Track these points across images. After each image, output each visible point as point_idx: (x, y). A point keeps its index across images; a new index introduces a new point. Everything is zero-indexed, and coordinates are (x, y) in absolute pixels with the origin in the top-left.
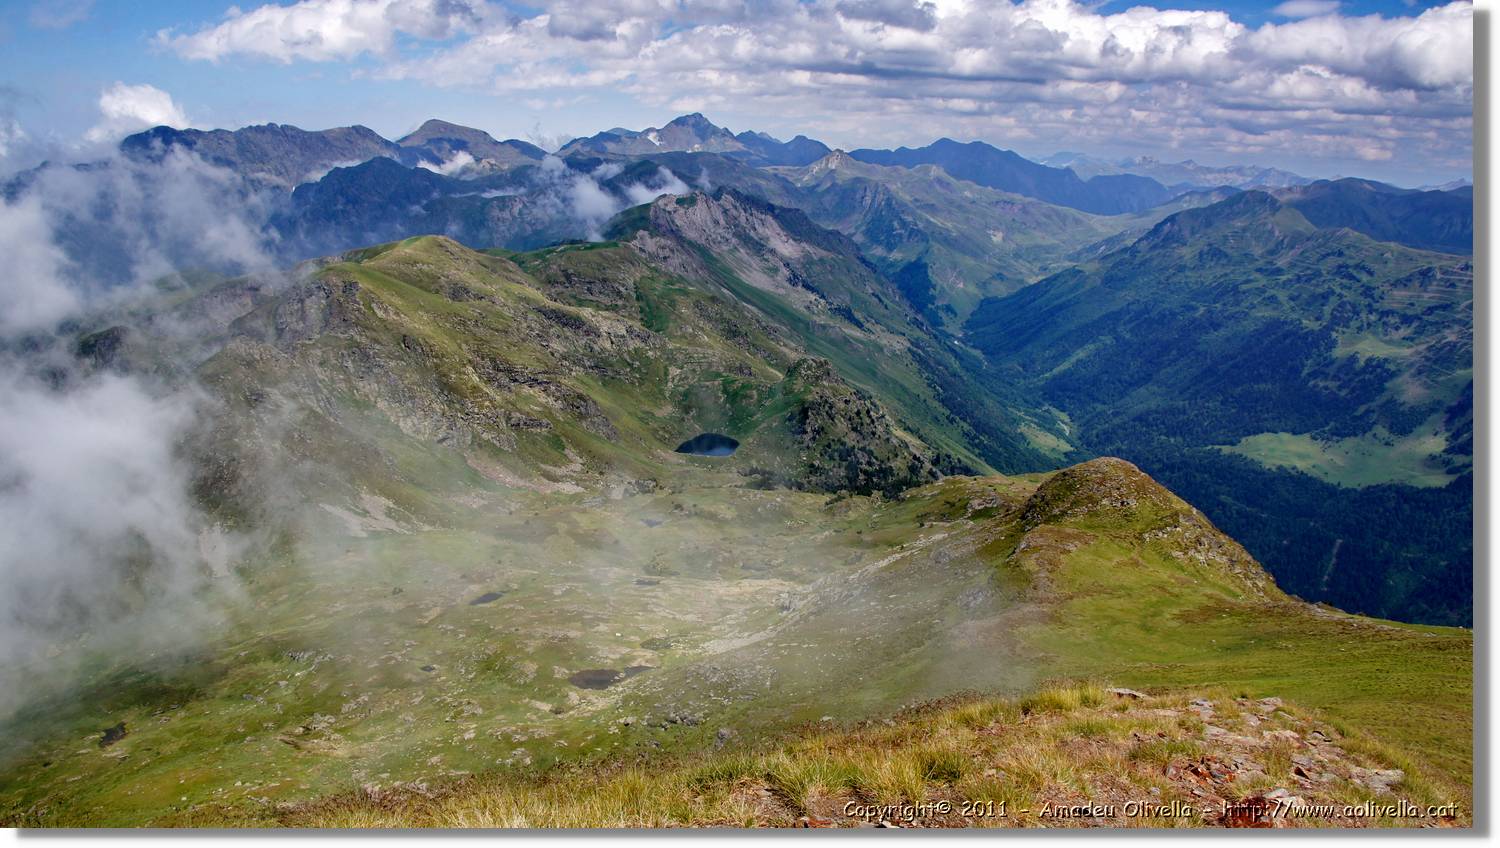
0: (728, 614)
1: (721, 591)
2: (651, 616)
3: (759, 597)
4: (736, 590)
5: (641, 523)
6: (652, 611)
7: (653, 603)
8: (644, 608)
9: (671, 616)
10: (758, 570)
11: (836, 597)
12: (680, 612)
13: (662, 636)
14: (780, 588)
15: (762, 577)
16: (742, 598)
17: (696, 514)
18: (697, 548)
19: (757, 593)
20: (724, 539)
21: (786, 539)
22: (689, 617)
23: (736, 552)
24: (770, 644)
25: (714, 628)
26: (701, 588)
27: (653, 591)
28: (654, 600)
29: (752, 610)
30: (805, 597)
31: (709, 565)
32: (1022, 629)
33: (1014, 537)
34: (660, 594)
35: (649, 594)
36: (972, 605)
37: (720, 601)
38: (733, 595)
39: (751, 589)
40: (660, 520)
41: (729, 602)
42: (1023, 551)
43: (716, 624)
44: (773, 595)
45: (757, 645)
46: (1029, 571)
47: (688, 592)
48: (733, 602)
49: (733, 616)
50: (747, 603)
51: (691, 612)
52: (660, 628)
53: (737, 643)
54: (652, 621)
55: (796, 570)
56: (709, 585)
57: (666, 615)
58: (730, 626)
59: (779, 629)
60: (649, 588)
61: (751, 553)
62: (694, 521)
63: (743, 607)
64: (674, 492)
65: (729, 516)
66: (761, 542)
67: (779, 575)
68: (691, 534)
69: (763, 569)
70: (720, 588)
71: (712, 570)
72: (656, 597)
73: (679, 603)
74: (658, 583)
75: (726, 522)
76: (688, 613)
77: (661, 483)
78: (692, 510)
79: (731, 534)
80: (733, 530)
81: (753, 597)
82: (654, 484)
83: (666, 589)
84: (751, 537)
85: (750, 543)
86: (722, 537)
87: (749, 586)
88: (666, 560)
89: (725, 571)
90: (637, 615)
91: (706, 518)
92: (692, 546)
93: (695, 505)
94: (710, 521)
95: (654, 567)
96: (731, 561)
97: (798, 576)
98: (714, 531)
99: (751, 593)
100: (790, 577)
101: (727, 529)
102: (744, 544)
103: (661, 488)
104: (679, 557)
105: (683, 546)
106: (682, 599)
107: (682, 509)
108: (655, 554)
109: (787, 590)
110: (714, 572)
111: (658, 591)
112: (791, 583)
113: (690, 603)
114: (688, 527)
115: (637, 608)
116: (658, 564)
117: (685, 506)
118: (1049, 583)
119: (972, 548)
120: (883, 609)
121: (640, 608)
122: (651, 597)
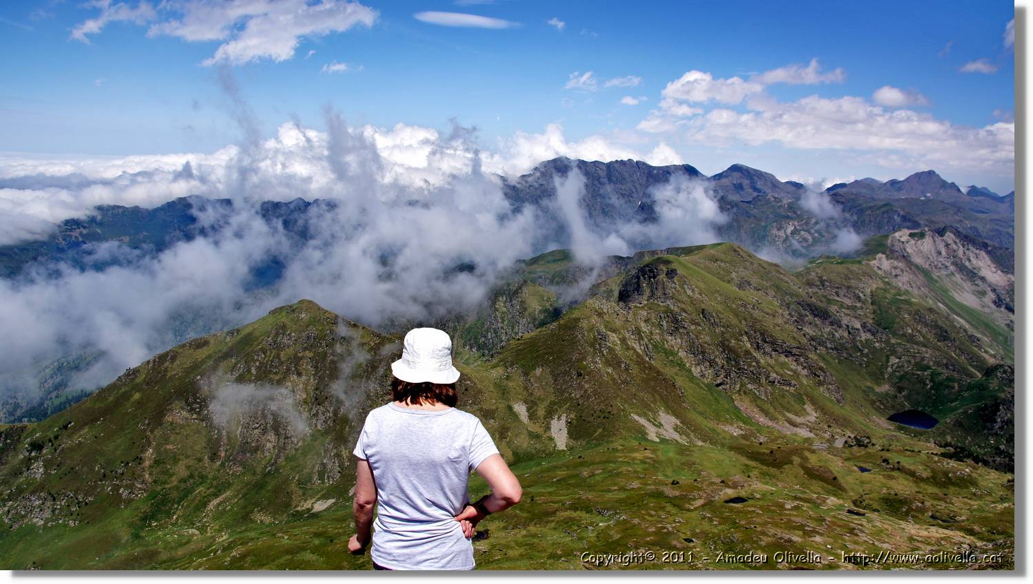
0: (917, 550)
1: (913, 532)
2: (856, 538)
3: (943, 542)
4: (925, 533)
5: (856, 468)
6: (857, 535)
7: (859, 529)
8: (852, 531)
9: (871, 542)
10: (944, 521)
12: (878, 540)
14: (962, 540)
15: (946, 528)
16: (929, 540)
17: (899, 469)
18: (896, 495)
19: (942, 539)
20: (918, 492)
21: (969, 501)
23: (928, 504)
26: (897, 526)
27: (860, 520)
28: (860, 527)
31: (904, 510)
34: (864, 524)
35: (856, 522)
37: (911, 539)
38: (921, 537)
39: (938, 535)
40: (870, 468)
41: (918, 541)
44: (955, 544)
47: (886, 526)
48: (922, 542)
50: (933, 545)
51: (888, 542)
52: (862, 549)
54: (856, 543)
55: (976, 528)
56: (903, 524)
57: (867, 540)
60: (856, 517)
61: (939, 507)
62: (896, 474)
63: (929, 548)
64: (883, 450)
65: (925, 475)
66: (948, 500)
67: (961, 529)
68: (892, 483)
69: (948, 521)
70: (912, 528)
71: (907, 514)
72: (861, 525)
73: (878, 533)
74: (864, 515)
75: (922, 479)
76: (885, 542)
77: (874, 441)
78: (896, 465)
79: (925, 489)
80: (927, 487)
81: (939, 541)
82: (868, 441)
83: (869, 521)
84: (941, 495)
85: (940, 499)
86: (917, 490)
87: (936, 532)
88: (870, 499)
89: (917, 517)
90: (845, 535)
91: (906, 473)
92: (892, 492)
93: (898, 463)
94: (908, 476)
95: (861, 502)
96: (922, 510)
97: (978, 533)
98: (911, 484)
99: (937, 538)
100: (971, 532)
101: (922, 485)
102: (935, 499)
103: (873, 445)
104: (880, 499)
105: (885, 490)
106: (882, 531)
107: (888, 463)
108: (863, 493)
109: (968, 542)
110: (908, 516)
111: (864, 521)
112: (972, 537)
113: (887, 535)
114: (891, 478)
115: (845, 530)
116: (864, 501)
117: (890, 461)
121: (848, 531)
122: (858, 524)
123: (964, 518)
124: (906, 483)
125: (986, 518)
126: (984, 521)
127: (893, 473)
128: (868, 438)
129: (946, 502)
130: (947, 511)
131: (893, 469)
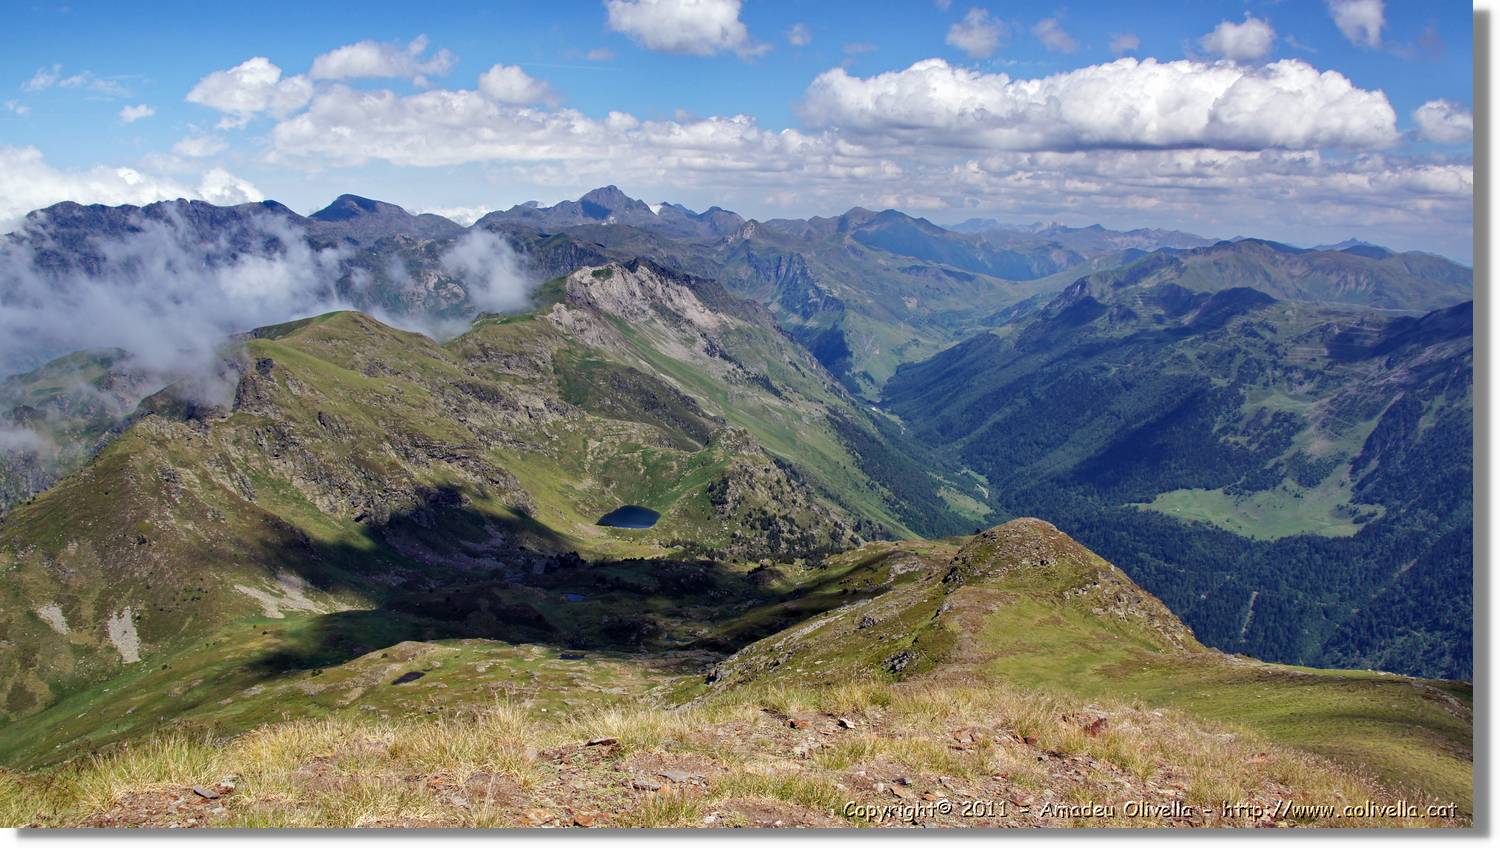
0: (655, 685)
1: (647, 664)
2: (577, 690)
3: (684, 668)
4: (661, 662)
6: (577, 686)
7: (579, 678)
8: (570, 682)
9: (597, 690)
10: (683, 641)
11: (762, 665)
12: (605, 686)
14: (705, 659)
15: (687, 648)
16: (668, 669)
17: (619, 587)
18: (620, 621)
19: (682, 664)
21: (709, 609)
22: (615, 691)
23: (660, 624)
25: (641, 701)
27: (579, 665)
28: (580, 674)
29: (678, 681)
30: (731, 666)
31: (633, 638)
33: (936, 600)
34: (585, 668)
35: (575, 668)
36: (897, 668)
37: (646, 673)
38: (658, 667)
39: (677, 661)
41: (655, 674)
42: (946, 613)
43: (642, 697)
44: (699, 665)
46: (953, 632)
47: (613, 665)
48: (659, 674)
49: (659, 688)
50: (673, 674)
51: (618, 686)
54: (577, 696)
55: (721, 640)
56: (634, 657)
57: (591, 688)
58: (657, 698)
60: (573, 662)
61: (675, 625)
62: (615, 594)
63: (669, 679)
64: (596, 566)
65: (652, 588)
66: (684, 613)
67: (705, 645)
68: (614, 607)
69: (689, 639)
70: (645, 660)
71: (637, 642)
72: (581, 671)
73: (604, 676)
75: (648, 593)
76: (613, 686)
77: (583, 557)
78: (615, 583)
79: (655, 606)
80: (657, 602)
81: (679, 668)
82: (576, 558)
83: (591, 663)
84: (675, 608)
85: (674, 615)
86: (645, 609)
88: (590, 634)
89: (650, 643)
90: (562, 689)
92: (616, 619)
93: (618, 578)
94: (632, 594)
95: (578, 641)
96: (655, 634)
97: (725, 646)
98: (636, 603)
99: (677, 664)
101: (650, 600)
102: (668, 616)
103: (583, 562)
104: (602, 631)
105: (606, 619)
106: (608, 673)
107: (605, 582)
108: (579, 629)
109: (713, 659)
110: (639, 644)
111: (583, 665)
112: (717, 653)
113: (616, 676)
114: (612, 600)
115: (561, 683)
116: (582, 638)
117: (607, 579)
118: (972, 643)
119: (896, 612)
120: (810, 675)
121: (565, 683)
122: (577, 671)
123: (705, 631)
124: (630, 603)
127: (613, 594)
128: (576, 554)
129: (683, 616)
130: (685, 627)
131: (612, 589)
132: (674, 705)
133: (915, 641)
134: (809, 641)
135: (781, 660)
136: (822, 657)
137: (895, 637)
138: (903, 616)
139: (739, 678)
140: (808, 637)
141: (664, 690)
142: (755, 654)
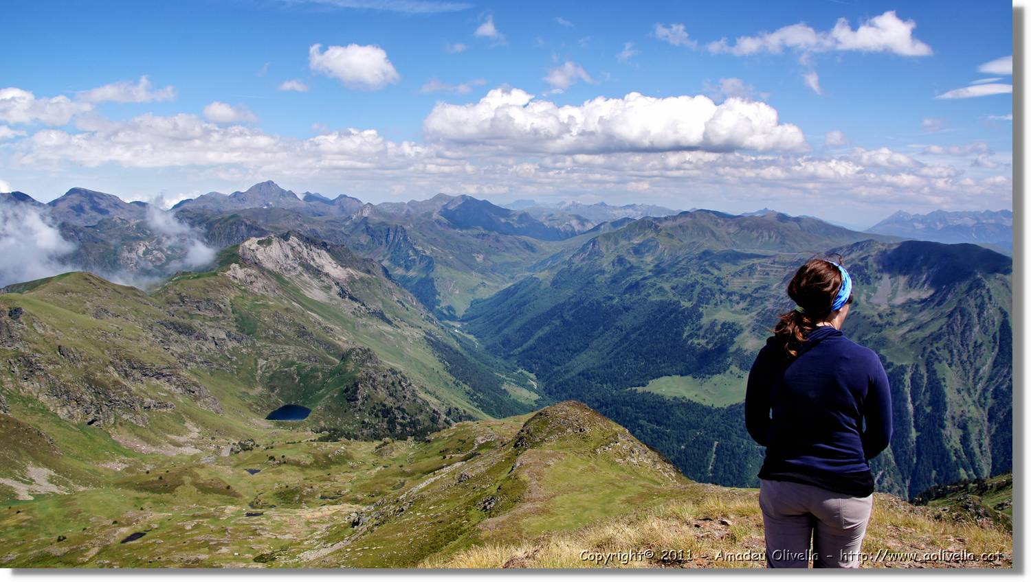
0: (315, 531)
1: (308, 516)
2: (259, 538)
3: (335, 517)
4: (318, 514)
5: (245, 472)
6: (259, 535)
7: (260, 529)
8: (254, 533)
9: (274, 537)
10: (333, 498)
11: (392, 512)
12: (280, 534)
13: (269, 552)
14: (350, 510)
15: (336, 504)
16: (324, 519)
17: (285, 463)
18: (287, 487)
19: (333, 514)
20: (306, 479)
21: (350, 475)
22: (287, 537)
23: (315, 487)
24: (349, 550)
25: (306, 543)
26: (293, 515)
27: (260, 520)
28: (261, 526)
29: (332, 527)
30: (369, 514)
31: (297, 498)
32: (524, 520)
33: (510, 459)
34: (264, 522)
35: (257, 522)
36: (488, 508)
37: (308, 523)
38: (317, 518)
39: (330, 513)
40: (259, 469)
41: (314, 523)
42: (519, 468)
43: (307, 540)
44: (345, 515)
45: (340, 551)
46: (524, 481)
47: (284, 518)
48: (318, 522)
49: (319, 533)
50: (327, 522)
51: (289, 533)
52: (267, 546)
53: (324, 552)
54: (260, 542)
55: (359, 496)
56: (299, 512)
57: (270, 536)
58: (317, 540)
59: (353, 538)
60: (256, 518)
61: (326, 487)
62: (283, 467)
63: (325, 526)
64: (267, 448)
65: (308, 462)
66: (332, 479)
67: (348, 501)
68: (282, 477)
69: (335, 497)
70: (307, 513)
71: (300, 501)
72: (262, 524)
73: (279, 527)
74: (262, 514)
75: (306, 466)
76: (286, 534)
77: (257, 442)
78: (282, 460)
79: (311, 475)
80: (312, 472)
81: (331, 518)
82: (252, 443)
83: (268, 518)
84: (325, 476)
85: (325, 480)
86: (304, 477)
87: (328, 510)
88: (266, 497)
89: (309, 502)
90: (249, 538)
91: (292, 465)
92: (284, 485)
93: (283, 457)
94: (295, 467)
95: (257, 503)
96: (312, 495)
97: (362, 500)
98: (298, 473)
99: (330, 515)
100: (356, 501)
101: (308, 471)
102: (321, 481)
103: (257, 446)
104: (274, 495)
105: (276, 486)
106: (281, 524)
107: (274, 460)
108: (257, 494)
109: (355, 510)
110: (301, 503)
111: (263, 520)
112: (357, 505)
113: (287, 526)
114: (279, 472)
115: (248, 533)
116: (260, 500)
117: (276, 457)
118: (539, 488)
119: (483, 469)
120: (426, 517)
121: (251, 533)
122: (258, 524)
123: (348, 490)
124: (293, 473)
125: (365, 485)
126: (364, 488)
127: (280, 468)
128: (252, 440)
129: (331, 481)
130: (333, 489)
131: (279, 464)
132: (330, 544)
133: (499, 488)
134: (424, 493)
135: (405, 508)
136: (434, 504)
137: (484, 486)
138: (488, 472)
139: (376, 522)
140: (422, 490)
141: (322, 534)
142: (386, 505)
